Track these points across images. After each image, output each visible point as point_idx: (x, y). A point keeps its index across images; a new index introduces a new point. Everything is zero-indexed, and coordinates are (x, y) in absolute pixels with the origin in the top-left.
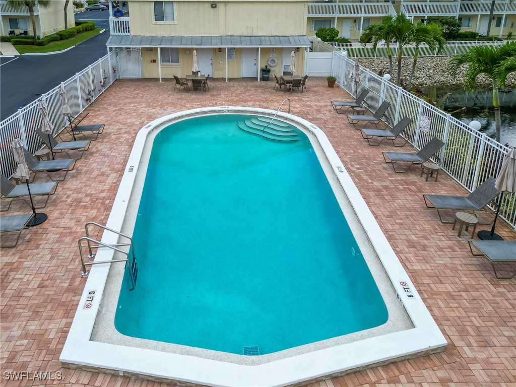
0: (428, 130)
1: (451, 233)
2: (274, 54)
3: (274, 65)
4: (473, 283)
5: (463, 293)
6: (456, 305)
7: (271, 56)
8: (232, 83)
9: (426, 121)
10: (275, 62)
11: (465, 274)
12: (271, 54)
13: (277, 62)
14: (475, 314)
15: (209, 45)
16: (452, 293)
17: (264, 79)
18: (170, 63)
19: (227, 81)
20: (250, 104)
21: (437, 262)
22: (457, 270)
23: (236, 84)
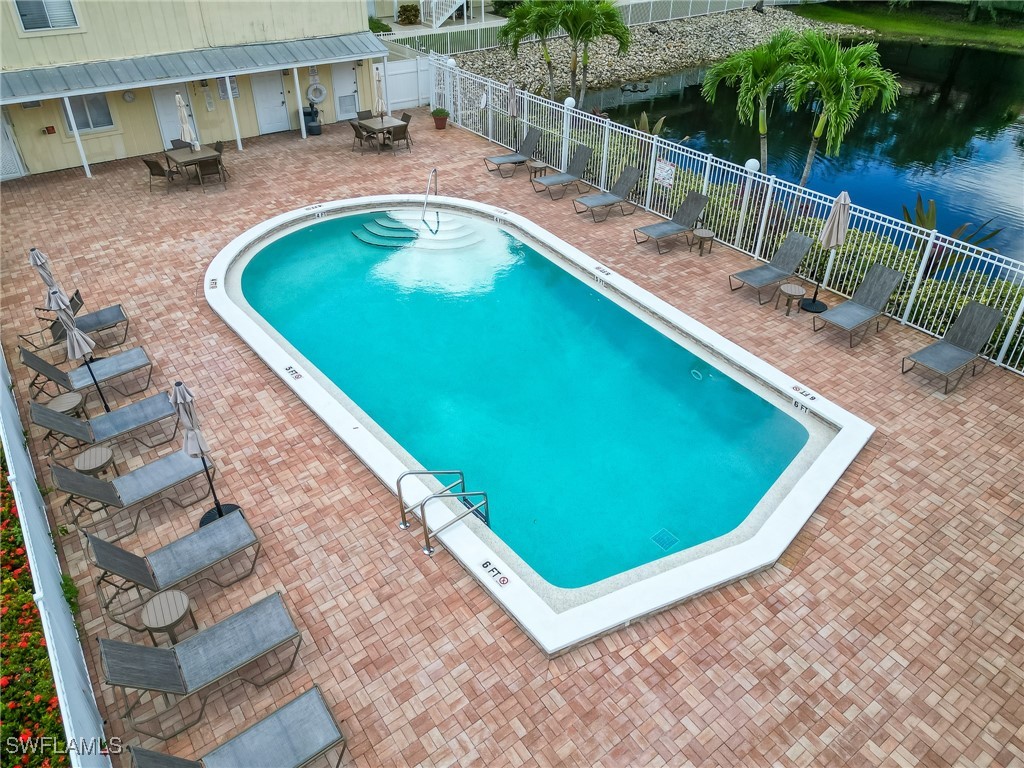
0: (672, 182)
1: (777, 313)
2: (317, 77)
3: (320, 99)
4: (838, 361)
5: (839, 376)
6: (844, 390)
7: (311, 83)
8: (257, 151)
9: (668, 168)
10: (321, 93)
11: (825, 355)
12: (311, 78)
13: (324, 92)
14: (863, 392)
15: (186, 76)
16: (833, 379)
17: (311, 132)
18: (93, 130)
19: (240, 148)
20: (345, 189)
21: (794, 352)
22: (816, 353)
23: (267, 151)
